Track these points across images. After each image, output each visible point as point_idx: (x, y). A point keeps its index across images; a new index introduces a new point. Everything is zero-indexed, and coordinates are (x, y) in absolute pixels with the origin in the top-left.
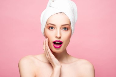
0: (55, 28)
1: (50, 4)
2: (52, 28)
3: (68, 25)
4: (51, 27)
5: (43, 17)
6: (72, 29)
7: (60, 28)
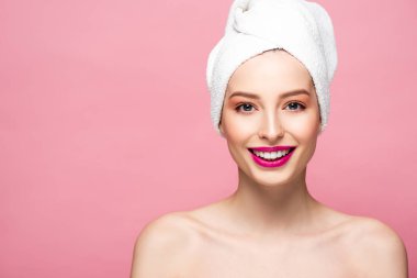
0: (260, 108)
1: (235, 22)
2: (248, 107)
3: (304, 92)
4: (245, 105)
5: (214, 68)
6: (321, 102)
7: (278, 106)
